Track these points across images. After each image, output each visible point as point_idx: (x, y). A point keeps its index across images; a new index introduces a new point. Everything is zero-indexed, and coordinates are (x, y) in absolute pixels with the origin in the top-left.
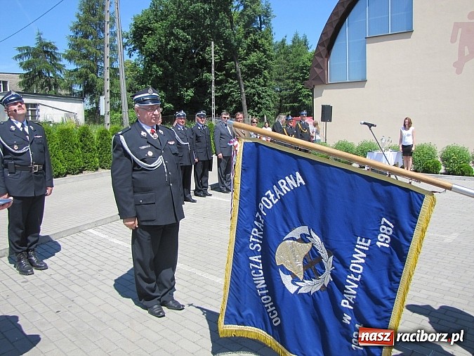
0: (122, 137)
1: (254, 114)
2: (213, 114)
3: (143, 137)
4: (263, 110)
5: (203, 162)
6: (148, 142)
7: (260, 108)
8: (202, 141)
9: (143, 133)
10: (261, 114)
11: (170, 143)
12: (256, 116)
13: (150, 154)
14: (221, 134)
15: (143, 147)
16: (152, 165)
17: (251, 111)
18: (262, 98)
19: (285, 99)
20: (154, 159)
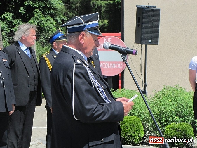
11: (4, 60)
17: (9, 16)
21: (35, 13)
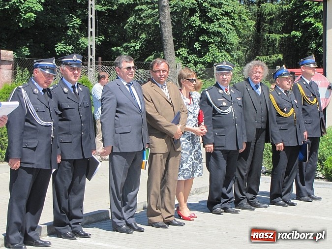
0: (207, 93)
1: (190, 58)
2: (92, 56)
3: (220, 93)
4: (213, 49)
5: (74, 162)
6: (223, 97)
7: (205, 45)
8: (70, 117)
9: (220, 91)
10: (208, 58)
11: (238, 99)
12: (196, 63)
13: (224, 104)
14: (118, 105)
15: (220, 100)
16: (225, 111)
17: (184, 51)
18: (211, 21)
19: (271, 22)
20: (226, 107)
21: (210, 48)
